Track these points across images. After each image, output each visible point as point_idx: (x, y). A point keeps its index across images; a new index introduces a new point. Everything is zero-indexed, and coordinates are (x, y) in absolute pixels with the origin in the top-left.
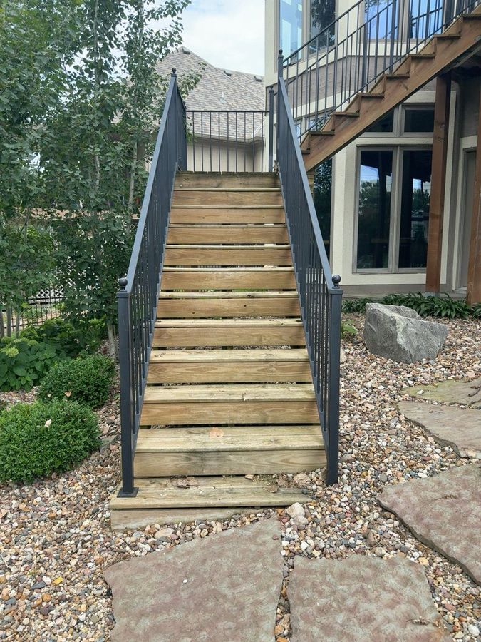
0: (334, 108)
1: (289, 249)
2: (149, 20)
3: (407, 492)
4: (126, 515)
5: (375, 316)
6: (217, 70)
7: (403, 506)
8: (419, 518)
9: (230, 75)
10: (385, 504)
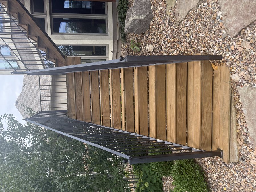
0: (35, 46)
1: (101, 71)
2: (3, 128)
3: (230, 22)
4: (232, 155)
5: (131, 29)
6: (23, 90)
7: (238, 25)
8: (247, 17)
9: (25, 85)
10: (236, 34)
